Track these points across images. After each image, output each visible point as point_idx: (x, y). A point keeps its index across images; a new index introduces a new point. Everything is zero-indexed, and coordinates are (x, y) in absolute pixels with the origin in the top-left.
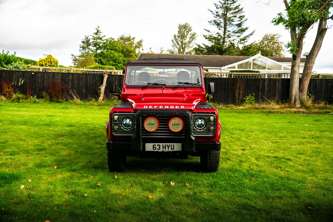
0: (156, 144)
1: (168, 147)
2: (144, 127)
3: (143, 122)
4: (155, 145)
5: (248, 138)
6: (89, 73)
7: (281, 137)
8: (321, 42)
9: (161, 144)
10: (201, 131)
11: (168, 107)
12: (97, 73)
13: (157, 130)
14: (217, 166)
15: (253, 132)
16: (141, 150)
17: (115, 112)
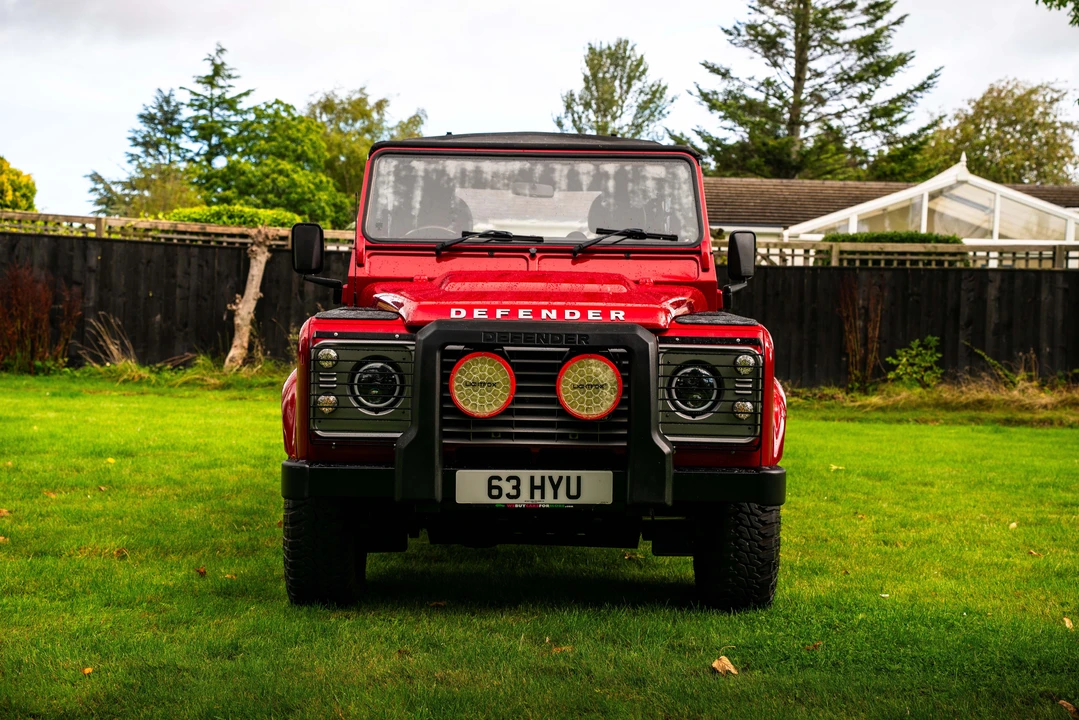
0: (504, 473)
1: (555, 487)
2: (451, 400)
3: (446, 378)
4: (499, 479)
5: (911, 504)
6: (184, 240)
7: (1065, 506)
9: (524, 475)
10: (697, 418)
11: (553, 315)
12: (221, 243)
13: (506, 411)
14: (771, 580)
15: (932, 485)
16: (439, 495)
17: (321, 336)
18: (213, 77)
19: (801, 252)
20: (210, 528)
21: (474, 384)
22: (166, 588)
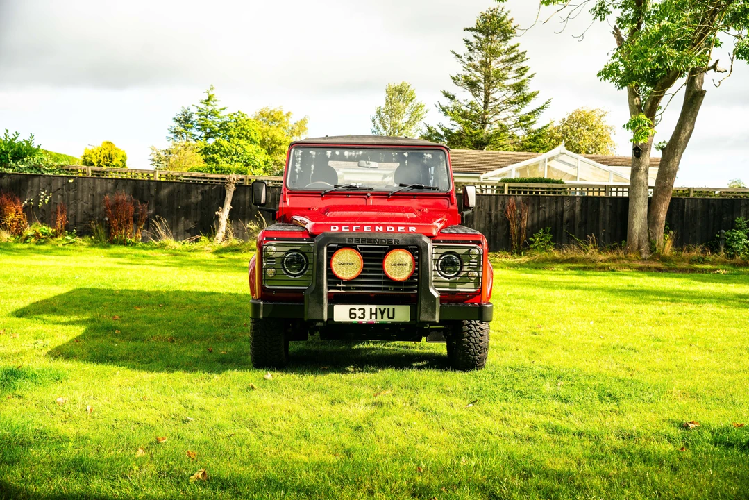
0: (357, 307)
1: (382, 313)
2: (332, 271)
3: (329, 260)
4: (355, 309)
6: (195, 181)
8: (692, 119)
9: (367, 307)
10: (450, 280)
11: (381, 229)
12: (212, 182)
13: (359, 277)
14: (484, 356)
15: (553, 302)
16: (325, 318)
17: (269, 239)
18: (208, 100)
19: (490, 187)
20: (212, 326)
21: (343, 264)
22: (194, 359)
